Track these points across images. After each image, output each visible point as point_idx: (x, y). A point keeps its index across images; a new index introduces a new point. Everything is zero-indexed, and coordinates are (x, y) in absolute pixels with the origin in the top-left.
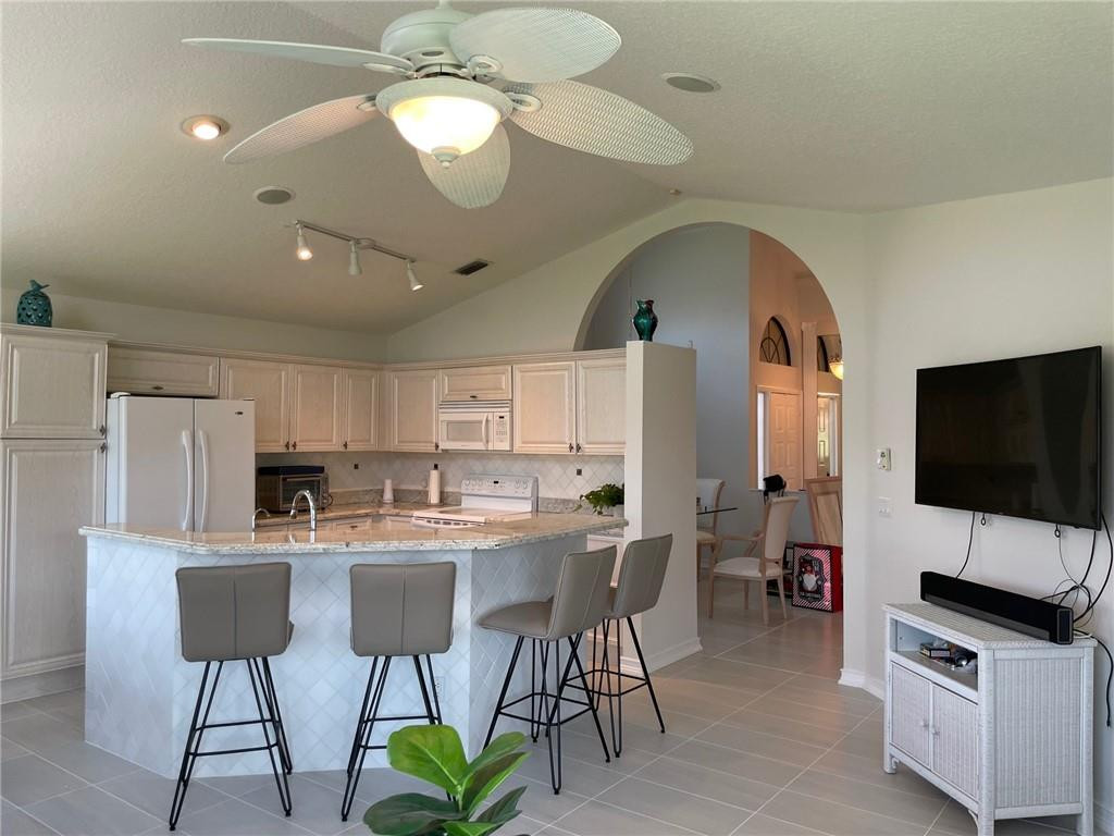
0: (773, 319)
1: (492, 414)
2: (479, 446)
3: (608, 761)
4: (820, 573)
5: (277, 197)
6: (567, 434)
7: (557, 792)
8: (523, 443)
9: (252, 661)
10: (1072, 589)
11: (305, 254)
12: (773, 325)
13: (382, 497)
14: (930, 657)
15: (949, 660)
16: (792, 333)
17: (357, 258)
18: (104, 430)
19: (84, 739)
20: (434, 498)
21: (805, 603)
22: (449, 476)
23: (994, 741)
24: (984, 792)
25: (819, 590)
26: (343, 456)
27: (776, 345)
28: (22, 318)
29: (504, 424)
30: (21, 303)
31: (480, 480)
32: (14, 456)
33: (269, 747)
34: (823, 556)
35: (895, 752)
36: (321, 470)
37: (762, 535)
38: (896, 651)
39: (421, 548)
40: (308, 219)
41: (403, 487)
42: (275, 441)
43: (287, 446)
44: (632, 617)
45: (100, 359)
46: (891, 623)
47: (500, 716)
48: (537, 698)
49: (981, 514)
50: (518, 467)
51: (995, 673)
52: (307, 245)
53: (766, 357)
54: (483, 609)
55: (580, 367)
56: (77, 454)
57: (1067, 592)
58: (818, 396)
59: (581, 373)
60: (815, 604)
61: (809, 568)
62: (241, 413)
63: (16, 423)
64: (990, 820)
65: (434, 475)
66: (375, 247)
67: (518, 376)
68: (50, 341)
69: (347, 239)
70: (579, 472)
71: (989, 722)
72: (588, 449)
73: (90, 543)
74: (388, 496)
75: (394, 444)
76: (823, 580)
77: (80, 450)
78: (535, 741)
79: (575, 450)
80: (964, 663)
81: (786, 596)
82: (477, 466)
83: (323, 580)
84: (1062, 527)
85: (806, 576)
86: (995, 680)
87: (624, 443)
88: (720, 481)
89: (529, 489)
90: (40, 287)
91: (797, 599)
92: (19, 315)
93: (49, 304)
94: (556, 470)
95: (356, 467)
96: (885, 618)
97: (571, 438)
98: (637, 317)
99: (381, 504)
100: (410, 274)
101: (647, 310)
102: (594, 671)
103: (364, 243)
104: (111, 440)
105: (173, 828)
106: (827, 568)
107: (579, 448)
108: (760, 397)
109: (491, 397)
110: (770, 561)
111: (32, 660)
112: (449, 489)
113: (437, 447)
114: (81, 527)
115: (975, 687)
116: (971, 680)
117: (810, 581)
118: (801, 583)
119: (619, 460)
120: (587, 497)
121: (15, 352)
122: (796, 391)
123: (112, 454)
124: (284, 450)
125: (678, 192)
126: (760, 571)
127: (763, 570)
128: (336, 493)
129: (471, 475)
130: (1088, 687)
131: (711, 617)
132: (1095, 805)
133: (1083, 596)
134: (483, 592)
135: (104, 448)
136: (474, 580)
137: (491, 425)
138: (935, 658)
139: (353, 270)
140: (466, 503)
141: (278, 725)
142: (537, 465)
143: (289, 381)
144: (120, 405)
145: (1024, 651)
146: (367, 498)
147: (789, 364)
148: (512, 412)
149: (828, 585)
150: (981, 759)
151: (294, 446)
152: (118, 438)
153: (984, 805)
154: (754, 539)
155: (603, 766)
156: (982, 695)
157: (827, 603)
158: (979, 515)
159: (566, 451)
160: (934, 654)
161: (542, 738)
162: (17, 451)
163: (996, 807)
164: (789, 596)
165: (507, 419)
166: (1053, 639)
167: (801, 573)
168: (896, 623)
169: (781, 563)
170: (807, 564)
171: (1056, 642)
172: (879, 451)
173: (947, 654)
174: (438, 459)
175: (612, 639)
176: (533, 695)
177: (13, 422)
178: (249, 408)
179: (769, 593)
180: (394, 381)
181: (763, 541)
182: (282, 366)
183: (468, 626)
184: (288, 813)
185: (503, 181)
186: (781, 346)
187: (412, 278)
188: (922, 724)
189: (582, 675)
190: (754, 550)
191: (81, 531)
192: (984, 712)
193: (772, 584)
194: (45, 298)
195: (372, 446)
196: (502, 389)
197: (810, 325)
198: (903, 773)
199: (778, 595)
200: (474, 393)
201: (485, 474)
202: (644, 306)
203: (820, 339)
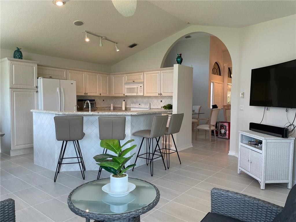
0: (216, 63)
1: (138, 86)
2: (135, 94)
3: (166, 170)
4: (225, 129)
5: (79, 24)
6: (158, 90)
7: (152, 176)
8: (147, 93)
9: (74, 141)
10: (290, 125)
11: (87, 40)
12: (216, 65)
13: (110, 108)
14: (251, 144)
15: (256, 144)
16: (221, 67)
17: (102, 41)
18: (37, 87)
19: (34, 163)
20: (124, 109)
21: (221, 137)
22: (128, 103)
23: (266, 163)
24: (263, 176)
25: (225, 133)
26: (100, 97)
27: (217, 70)
28: (15, 57)
29: (141, 88)
30: (14, 53)
31: (136, 104)
32: (14, 93)
33: (79, 163)
34: (226, 124)
35: (240, 168)
36: (94, 100)
37: (210, 119)
38: (242, 143)
39: (117, 114)
40: (88, 30)
41: (116, 106)
42: (82, 92)
43: (85, 94)
44: (173, 134)
45: (35, 68)
46: (241, 136)
47: (138, 158)
48: (148, 154)
49: (267, 107)
50: (146, 100)
51: (267, 145)
52: (88, 37)
53: (214, 73)
54: (134, 131)
55: (162, 73)
56: (30, 93)
57: (288, 126)
58: (228, 84)
59: (162, 74)
60: (224, 137)
61: (223, 128)
62: (72, 84)
63: (14, 84)
64: (264, 183)
65: (124, 102)
66: (106, 39)
67: (145, 75)
68: (22, 63)
69: (99, 36)
70: (161, 101)
71: (265, 158)
72: (163, 94)
73: (34, 114)
74: (112, 108)
75: (113, 94)
76: (226, 131)
77: (31, 92)
78: (147, 165)
79: (160, 95)
80: (259, 145)
81: (216, 135)
82: (135, 100)
83: (92, 123)
84: (288, 109)
85: (222, 130)
86: (267, 148)
87: (173, 93)
88: (200, 106)
89: (148, 106)
90: (19, 49)
91: (219, 136)
92: (14, 56)
93: (22, 54)
94: (155, 101)
95: (103, 100)
96: (239, 134)
97: (159, 92)
98: (177, 59)
99: (110, 110)
100: (116, 46)
101: (180, 57)
102: (163, 149)
103: (104, 38)
104: (39, 90)
105: (55, 182)
106: (227, 128)
107: (161, 94)
108: (212, 84)
109: (138, 81)
110: (212, 125)
111: (21, 145)
112: (127, 106)
113: (124, 95)
114: (31, 109)
115: (262, 150)
116: (261, 149)
117: (223, 131)
118: (220, 132)
119: (171, 97)
120: (163, 107)
121: (13, 65)
122: (222, 83)
123: (39, 93)
124: (84, 95)
125: (188, 23)
126: (209, 128)
127: (210, 127)
128: (98, 107)
129: (133, 103)
130: (292, 150)
131: (196, 140)
132: (292, 181)
133: (292, 127)
134: (134, 127)
135: (37, 92)
136: (131, 124)
137: (138, 88)
138: (252, 144)
139: (101, 45)
140: (132, 109)
141: (81, 158)
142: (150, 100)
143: (85, 77)
144: (41, 80)
145: (275, 140)
146: (107, 109)
147: (220, 75)
148: (143, 85)
149: (227, 132)
150: (262, 167)
151: (87, 94)
152: (41, 89)
153: (262, 180)
154: (208, 119)
155: (165, 171)
156: (263, 151)
157: (227, 137)
158: (266, 108)
159: (158, 95)
160: (252, 143)
161: (149, 165)
162: (14, 91)
163: (266, 180)
164: (217, 136)
165: (142, 87)
166: (283, 137)
167: (220, 129)
168: (242, 135)
169: (215, 126)
170: (222, 127)
171: (284, 138)
172: (241, 93)
173: (255, 143)
174: (125, 98)
175: (167, 143)
176: (147, 153)
177: (13, 84)
178: (74, 82)
179: (212, 135)
180: (113, 78)
181: (210, 120)
182: (83, 72)
183: (130, 135)
184: (84, 179)
185: (135, 8)
186: (218, 70)
187: (117, 48)
188: (247, 160)
189: (160, 150)
190: (208, 123)
191: (31, 111)
192: (263, 156)
193: (213, 131)
194: (21, 52)
195: (107, 95)
196: (141, 79)
197: (226, 64)
198: (243, 174)
199: (214, 135)
200: (134, 80)
201: (137, 102)
202: (179, 55)
203: (229, 68)
